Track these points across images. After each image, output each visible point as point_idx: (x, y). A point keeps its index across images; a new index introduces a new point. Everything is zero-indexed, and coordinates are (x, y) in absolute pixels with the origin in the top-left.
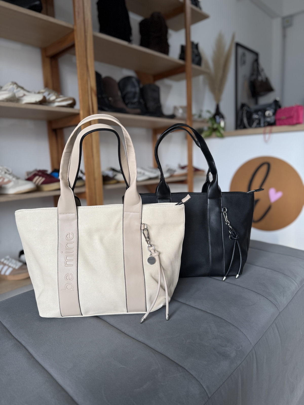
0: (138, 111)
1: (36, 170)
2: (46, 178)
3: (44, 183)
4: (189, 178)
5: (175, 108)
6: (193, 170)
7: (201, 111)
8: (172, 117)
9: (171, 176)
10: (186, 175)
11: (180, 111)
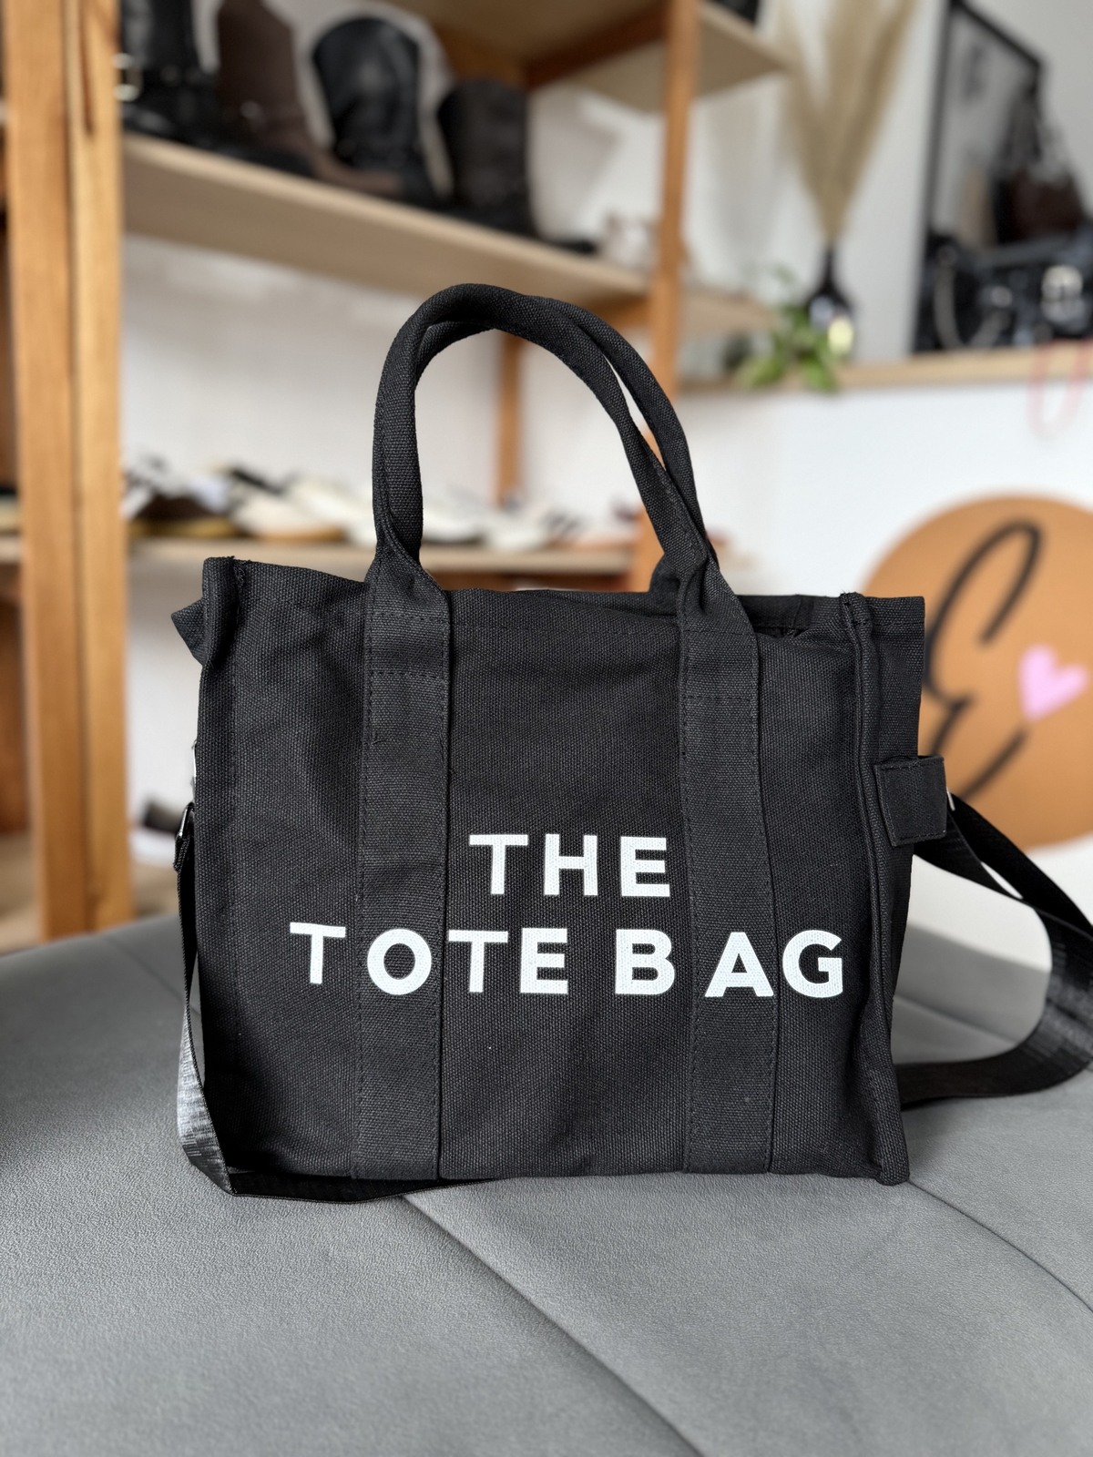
8: (584, 248)
11: (635, 237)
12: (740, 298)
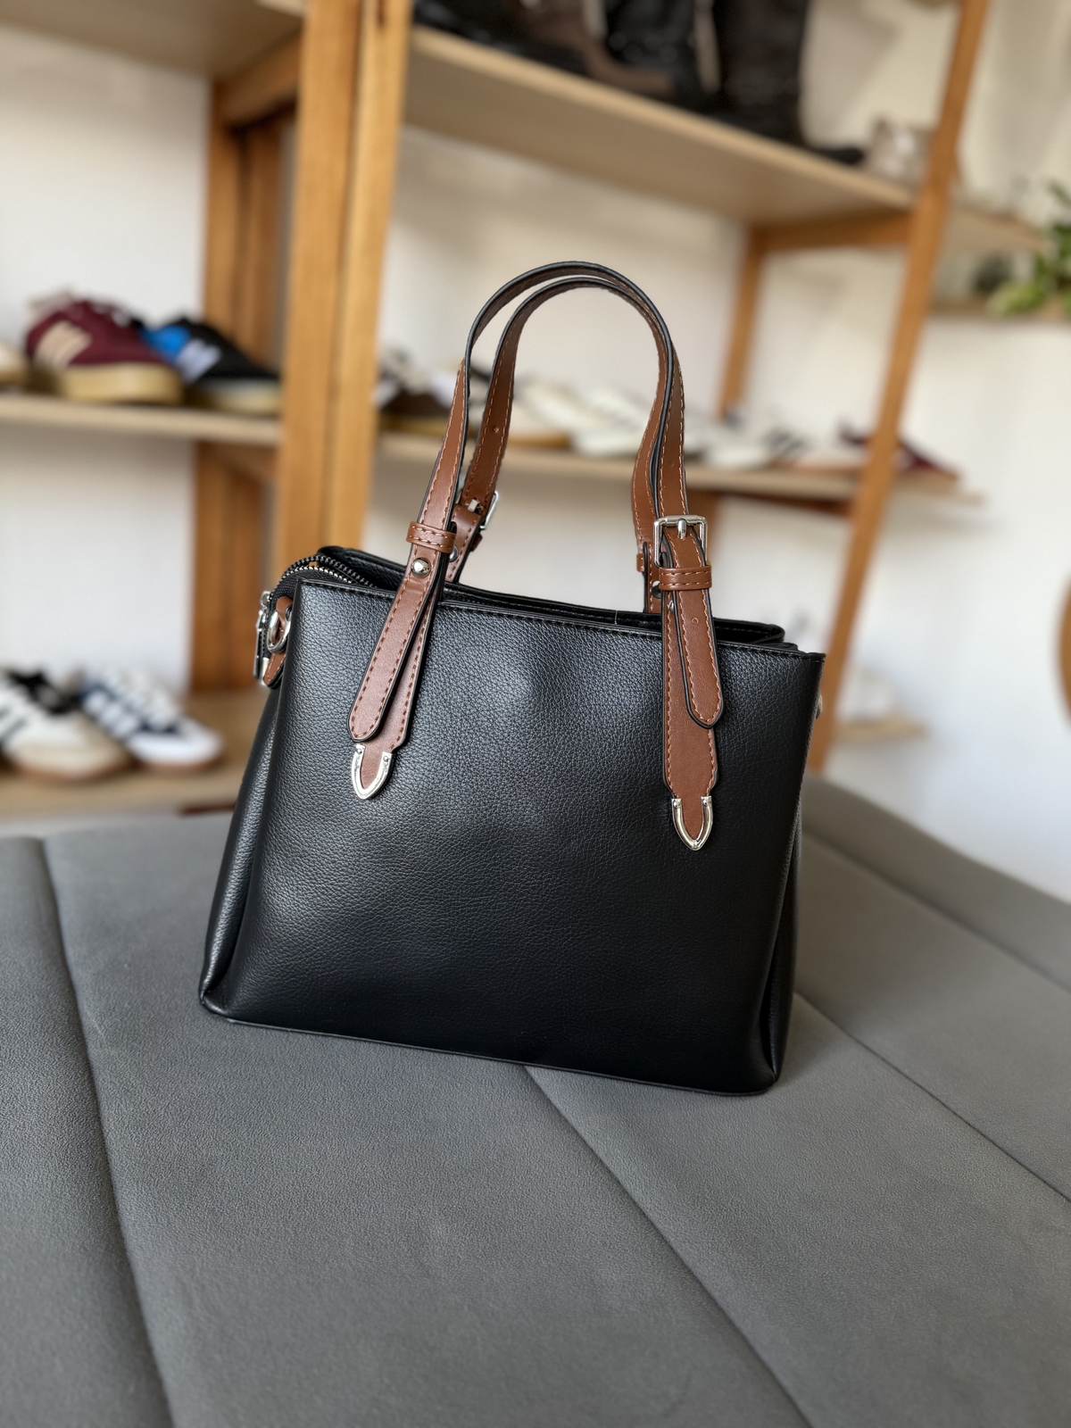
0: (660, 80)
1: (67, 295)
2: (96, 340)
3: (83, 360)
4: (863, 494)
5: (882, 128)
6: (898, 459)
7: (1021, 184)
8: (851, 157)
9: (775, 465)
10: (852, 474)
11: (904, 145)
12: (1007, 217)
